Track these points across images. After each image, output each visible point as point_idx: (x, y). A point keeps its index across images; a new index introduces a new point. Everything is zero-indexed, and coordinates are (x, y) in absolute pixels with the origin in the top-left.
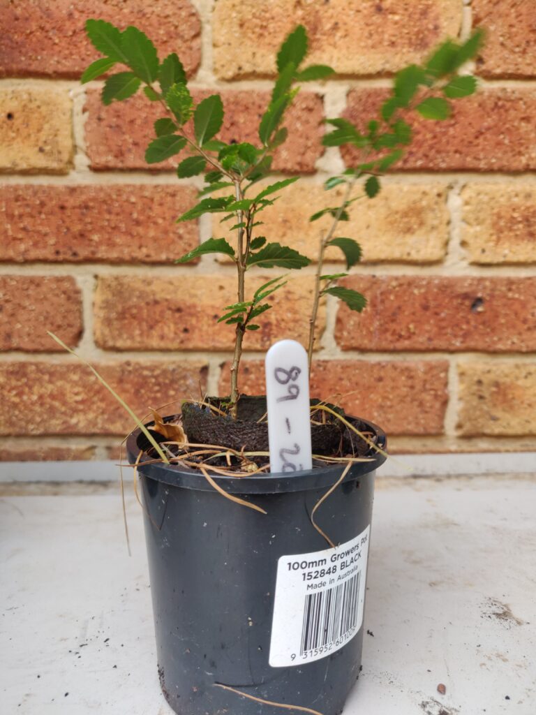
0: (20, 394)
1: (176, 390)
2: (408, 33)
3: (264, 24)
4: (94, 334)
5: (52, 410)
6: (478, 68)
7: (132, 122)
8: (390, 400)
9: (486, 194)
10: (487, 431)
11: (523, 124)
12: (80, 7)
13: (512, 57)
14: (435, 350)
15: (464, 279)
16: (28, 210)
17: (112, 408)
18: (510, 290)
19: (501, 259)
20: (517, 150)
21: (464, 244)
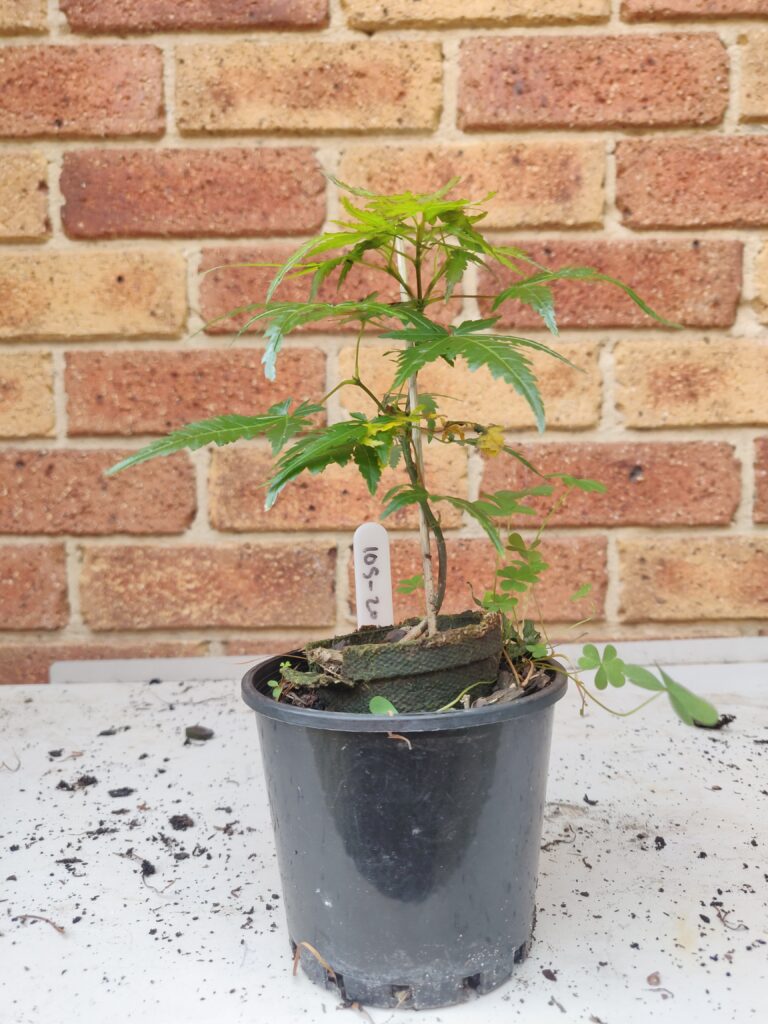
0: (125, 583)
1: (302, 575)
2: (548, 185)
3: (394, 177)
4: (209, 513)
5: (161, 600)
6: (625, 219)
7: (251, 282)
8: (543, 583)
9: (641, 352)
10: (654, 616)
11: (677, 277)
12: (197, 165)
13: (661, 207)
14: (591, 525)
15: (619, 445)
16: (137, 378)
17: (229, 597)
18: (672, 456)
19: (661, 423)
20: (672, 304)
21: (618, 406)
